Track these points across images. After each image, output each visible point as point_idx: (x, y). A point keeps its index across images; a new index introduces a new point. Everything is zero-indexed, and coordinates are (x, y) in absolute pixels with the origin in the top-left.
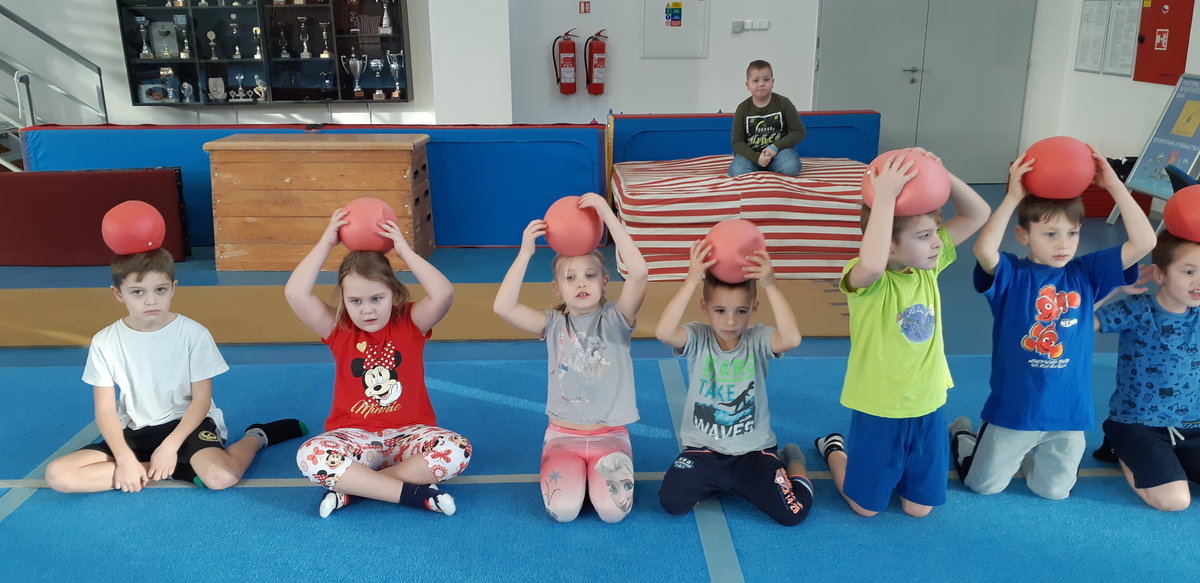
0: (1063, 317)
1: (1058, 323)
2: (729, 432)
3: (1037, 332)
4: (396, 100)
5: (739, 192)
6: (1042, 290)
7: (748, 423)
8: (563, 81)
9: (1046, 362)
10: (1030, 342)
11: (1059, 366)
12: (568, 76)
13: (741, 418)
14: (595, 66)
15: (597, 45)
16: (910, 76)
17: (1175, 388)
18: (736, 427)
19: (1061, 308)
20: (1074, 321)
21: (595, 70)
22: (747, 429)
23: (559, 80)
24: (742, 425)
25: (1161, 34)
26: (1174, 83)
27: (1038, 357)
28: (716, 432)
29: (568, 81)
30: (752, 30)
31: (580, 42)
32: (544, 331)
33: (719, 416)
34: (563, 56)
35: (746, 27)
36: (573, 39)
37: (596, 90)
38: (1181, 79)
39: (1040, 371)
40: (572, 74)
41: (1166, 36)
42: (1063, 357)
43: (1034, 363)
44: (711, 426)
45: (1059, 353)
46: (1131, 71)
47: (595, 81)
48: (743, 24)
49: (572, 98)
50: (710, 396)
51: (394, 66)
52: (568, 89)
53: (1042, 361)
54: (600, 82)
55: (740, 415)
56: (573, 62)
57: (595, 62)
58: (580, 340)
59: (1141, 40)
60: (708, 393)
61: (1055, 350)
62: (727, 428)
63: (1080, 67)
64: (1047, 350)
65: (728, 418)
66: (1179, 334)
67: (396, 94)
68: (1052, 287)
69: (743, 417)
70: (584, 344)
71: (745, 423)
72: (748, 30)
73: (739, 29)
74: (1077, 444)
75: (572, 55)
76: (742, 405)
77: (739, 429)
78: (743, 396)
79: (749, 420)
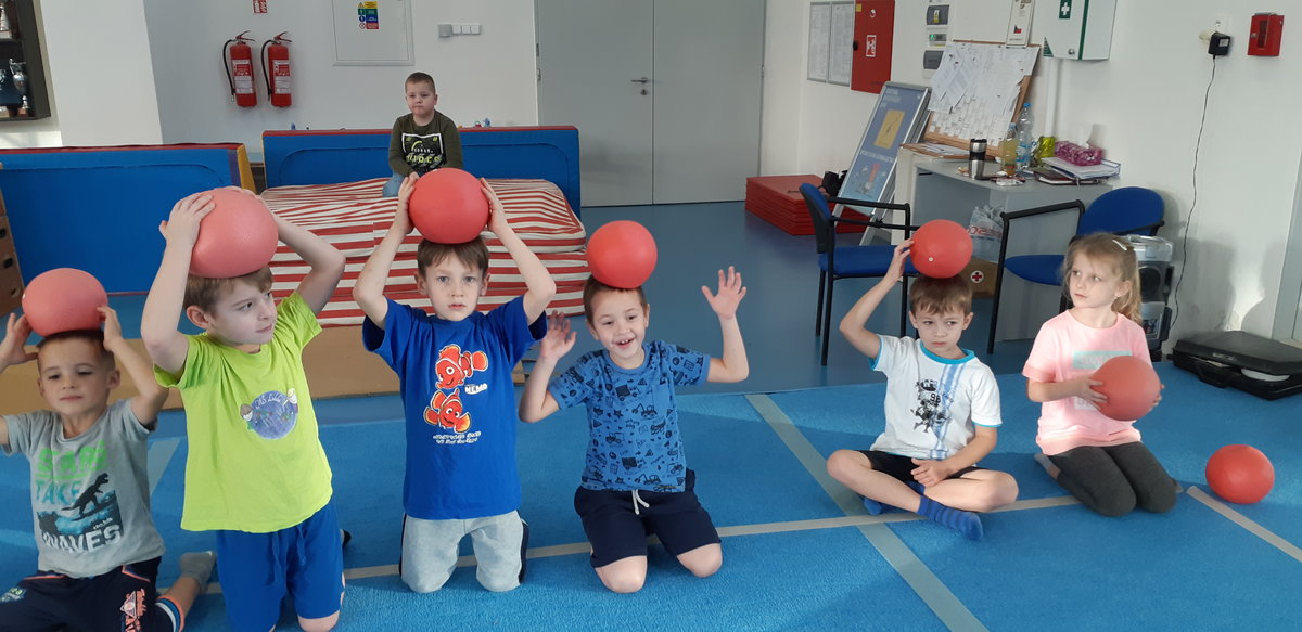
0: (468, 382)
1: (462, 389)
2: (81, 543)
3: (438, 404)
4: (23, 118)
5: (371, 223)
6: (441, 352)
7: (108, 529)
8: (238, 91)
9: (452, 437)
10: (433, 415)
11: (469, 441)
12: (244, 85)
13: (94, 524)
14: (277, 74)
15: (278, 51)
16: (641, 87)
17: (638, 458)
18: (89, 536)
19: (466, 372)
20: (484, 387)
21: (277, 78)
22: (107, 535)
23: (233, 91)
24: (99, 532)
25: (870, 39)
26: (878, 92)
27: (443, 432)
29: (243, 92)
30: (462, 34)
31: (256, 46)
33: (60, 525)
34: (236, 62)
35: (455, 31)
36: (249, 44)
37: (283, 102)
38: (884, 87)
39: (446, 447)
40: (250, 82)
41: (874, 42)
42: (472, 430)
43: (440, 439)
44: (59, 541)
45: (466, 426)
46: (848, 79)
47: (278, 91)
48: (451, 27)
49: (255, 112)
50: (48, 501)
51: (18, 77)
52: (247, 101)
53: (447, 436)
54: (284, 92)
55: (93, 518)
56: (250, 70)
57: (276, 70)
59: (856, 46)
60: (46, 498)
61: (461, 422)
62: (77, 538)
63: (812, 76)
64: (452, 423)
65: (73, 525)
66: (635, 395)
67: (23, 110)
68: (455, 347)
69: (99, 521)
71: (103, 529)
72: (457, 34)
73: (447, 33)
75: (247, 62)
76: (90, 506)
77: (94, 538)
78: (90, 494)
79: (108, 525)
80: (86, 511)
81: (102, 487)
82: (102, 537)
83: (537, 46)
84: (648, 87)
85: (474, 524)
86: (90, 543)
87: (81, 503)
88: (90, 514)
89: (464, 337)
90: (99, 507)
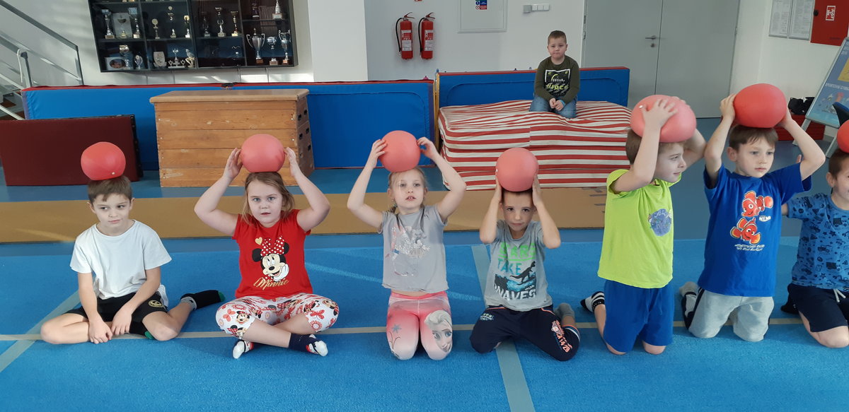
0: (761, 214)
1: (757, 218)
2: (517, 296)
3: (742, 225)
4: (286, 65)
5: (529, 127)
6: (746, 195)
7: (532, 291)
8: (403, 49)
9: (748, 247)
10: (737, 232)
11: (757, 250)
12: (407, 46)
13: (526, 287)
14: (426, 39)
15: (427, 24)
16: (651, 42)
17: (838, 263)
18: (522, 293)
19: (760, 208)
20: (769, 218)
21: (426, 41)
22: (531, 295)
23: (400, 49)
24: (527, 292)
25: (830, 9)
26: (839, 44)
27: (742, 243)
28: (508, 296)
29: (407, 50)
30: (538, 11)
31: (416, 22)
32: (382, 226)
33: (510, 285)
34: (403, 32)
35: (533, 9)
36: (410, 20)
37: (427, 55)
38: (845, 41)
39: (742, 253)
40: (410, 44)
41: (833, 11)
42: (760, 243)
43: (739, 247)
44: (504, 292)
45: (757, 241)
46: (809, 36)
47: (426, 49)
48: (531, 7)
49: (410, 62)
50: (504, 270)
51: (284, 41)
52: (407, 56)
53: (745, 246)
54: (430, 49)
55: (526, 284)
56: (410, 36)
57: (426, 36)
58: (407, 232)
59: (816, 13)
60: (503, 268)
61: (755, 238)
62: (516, 293)
63: (772, 34)
64: (749, 238)
65: (516, 286)
66: (845, 225)
67: (285, 61)
68: (753, 193)
69: (528, 286)
70: (410, 235)
71: (529, 290)
72: (534, 11)
73: (529, 10)
74: (768, 304)
75: (409, 31)
76: (527, 278)
77: (524, 294)
78: (527, 272)
79: (532, 289)
80: (525, 280)
81: (533, 269)
82: (528, 294)
83: (585, 17)
84: (656, 42)
85: (748, 301)
86: (522, 296)
87: (522, 276)
88: (525, 282)
89: (757, 187)
90: (530, 279)
